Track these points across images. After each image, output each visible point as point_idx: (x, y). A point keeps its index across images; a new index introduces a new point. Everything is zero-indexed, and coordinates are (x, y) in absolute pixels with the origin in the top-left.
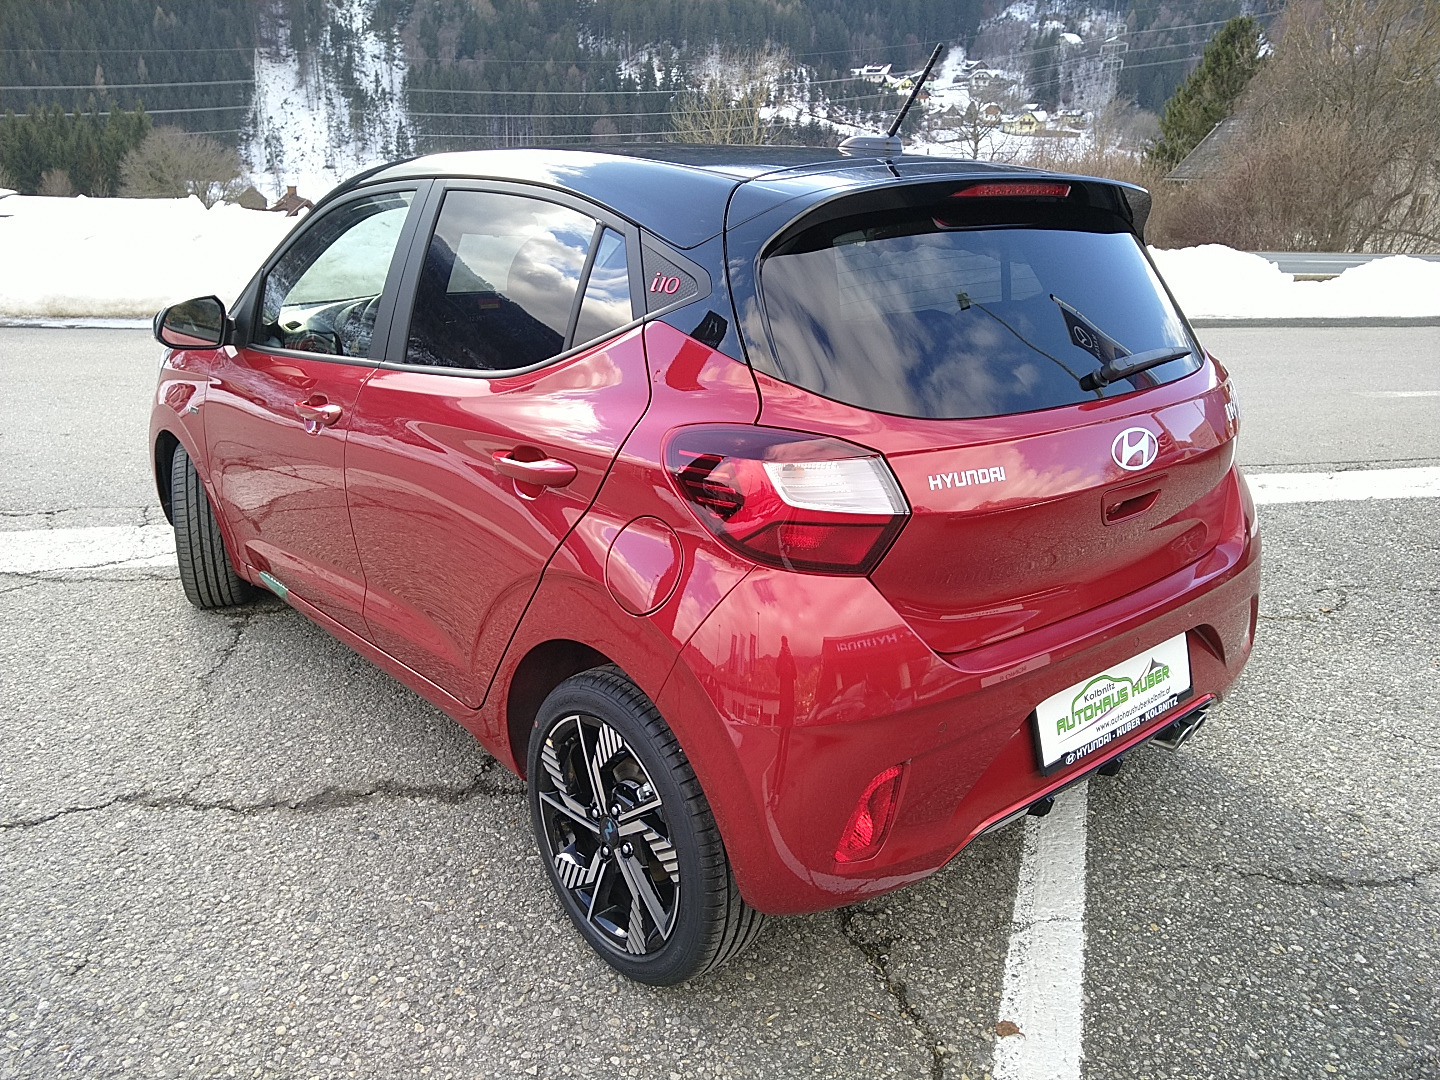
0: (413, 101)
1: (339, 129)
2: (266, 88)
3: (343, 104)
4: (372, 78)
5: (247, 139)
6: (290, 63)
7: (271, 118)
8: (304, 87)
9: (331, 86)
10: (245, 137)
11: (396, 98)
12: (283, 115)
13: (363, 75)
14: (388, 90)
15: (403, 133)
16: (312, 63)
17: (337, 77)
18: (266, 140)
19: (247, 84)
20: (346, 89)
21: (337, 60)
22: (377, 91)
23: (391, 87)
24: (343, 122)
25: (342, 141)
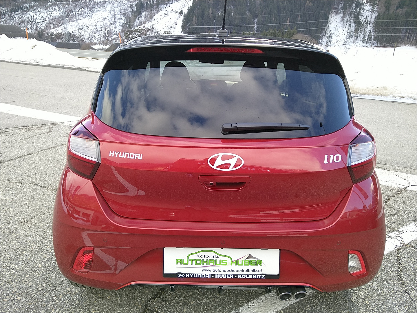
0: (377, 23)
1: (350, 33)
2: (332, 22)
3: (354, 26)
4: (365, 17)
5: (322, 37)
6: (340, 14)
7: (331, 30)
8: (343, 21)
9: (351, 20)
10: (322, 36)
11: (371, 23)
12: (335, 30)
13: (362, 17)
14: (369, 21)
15: (371, 34)
16: (347, 14)
17: (354, 18)
18: (328, 37)
19: (326, 21)
20: (356, 21)
21: (355, 13)
22: (365, 21)
23: (371, 20)
24: (352, 31)
25: (350, 37)
